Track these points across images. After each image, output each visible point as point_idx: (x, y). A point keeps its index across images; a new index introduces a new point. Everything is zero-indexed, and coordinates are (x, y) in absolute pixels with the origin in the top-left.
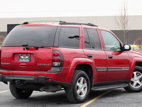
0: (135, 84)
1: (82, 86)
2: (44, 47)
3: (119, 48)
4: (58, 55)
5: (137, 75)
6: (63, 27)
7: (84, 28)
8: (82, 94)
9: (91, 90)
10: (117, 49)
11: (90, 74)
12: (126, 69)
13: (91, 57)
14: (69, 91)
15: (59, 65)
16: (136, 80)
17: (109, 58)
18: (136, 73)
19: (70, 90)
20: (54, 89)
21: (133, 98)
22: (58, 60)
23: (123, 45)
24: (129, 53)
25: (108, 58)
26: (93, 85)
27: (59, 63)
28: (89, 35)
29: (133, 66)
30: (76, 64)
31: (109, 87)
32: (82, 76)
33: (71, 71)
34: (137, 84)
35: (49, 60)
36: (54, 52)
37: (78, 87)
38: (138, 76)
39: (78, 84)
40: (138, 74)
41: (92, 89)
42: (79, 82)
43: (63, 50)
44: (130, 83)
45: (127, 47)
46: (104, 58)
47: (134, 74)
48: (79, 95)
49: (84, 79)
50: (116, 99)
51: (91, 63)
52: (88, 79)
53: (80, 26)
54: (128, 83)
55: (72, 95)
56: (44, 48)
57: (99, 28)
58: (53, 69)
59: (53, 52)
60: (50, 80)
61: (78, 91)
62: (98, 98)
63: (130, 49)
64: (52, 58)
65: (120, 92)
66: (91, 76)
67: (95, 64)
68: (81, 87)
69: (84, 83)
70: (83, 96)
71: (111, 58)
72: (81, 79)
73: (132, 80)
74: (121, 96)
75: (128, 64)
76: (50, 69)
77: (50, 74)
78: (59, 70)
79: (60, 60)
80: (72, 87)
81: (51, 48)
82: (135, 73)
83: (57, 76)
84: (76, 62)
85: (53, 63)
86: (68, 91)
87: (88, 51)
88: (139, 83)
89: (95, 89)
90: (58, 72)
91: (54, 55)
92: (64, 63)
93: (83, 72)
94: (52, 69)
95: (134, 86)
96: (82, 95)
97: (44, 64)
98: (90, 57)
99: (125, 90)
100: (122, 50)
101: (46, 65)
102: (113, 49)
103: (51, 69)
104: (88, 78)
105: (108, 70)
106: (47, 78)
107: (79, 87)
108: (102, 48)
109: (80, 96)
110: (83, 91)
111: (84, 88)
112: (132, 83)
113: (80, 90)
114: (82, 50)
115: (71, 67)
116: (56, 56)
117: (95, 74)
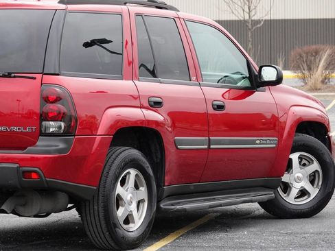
0: (294, 192)
1: (131, 195)
2: (13, 75)
3: (244, 78)
4: (58, 99)
5: (300, 162)
6: (72, 12)
7: (137, 15)
8: (134, 222)
9: (158, 208)
10: (240, 80)
11: (157, 158)
12: (266, 142)
13: (158, 104)
14: (92, 211)
15: (62, 132)
16: (298, 180)
17: (214, 109)
18: (299, 158)
19: (96, 207)
20: (47, 205)
21: (290, 234)
22: (60, 113)
23: (258, 69)
24: (275, 94)
25: (211, 111)
27: (63, 124)
28: (152, 38)
29: (289, 134)
30: (111, 127)
31: (214, 199)
32: (134, 163)
33: (96, 149)
34: (301, 191)
35: (29, 115)
36: (47, 90)
37: (119, 198)
38: (304, 165)
39: (119, 189)
40: (304, 161)
41: (162, 206)
42: (123, 184)
43: (74, 84)
44: (279, 189)
45: (269, 74)
46: (200, 109)
47: (291, 160)
48: (122, 223)
49: (137, 175)
50: (239, 238)
51: (157, 123)
52: (152, 174)
53: (124, 7)
54: (274, 188)
55: (103, 222)
56: (15, 77)
57: (181, 14)
58: (42, 143)
59: (41, 91)
60: (34, 176)
61: (121, 213)
62: (182, 236)
63: (279, 80)
64: (41, 108)
65: (248, 218)
66: (159, 166)
67: (174, 125)
68: (129, 198)
69: (137, 187)
70: (135, 228)
71: (220, 107)
72: (129, 173)
73: (286, 178)
74: (252, 229)
75: (274, 128)
76: (33, 144)
77: (32, 159)
78: (61, 146)
79: (64, 113)
80: (101, 198)
81: (35, 78)
82: (295, 157)
83: (56, 164)
84: (112, 123)
85: (44, 123)
86: (88, 212)
87: (147, 87)
88: (308, 187)
89: (172, 205)
90: (60, 151)
91: (47, 100)
92: (77, 126)
93: (134, 153)
94: (39, 143)
95: (291, 199)
96: (131, 225)
97: (14, 129)
98: (156, 105)
99: (262, 211)
100: (256, 82)
101: (22, 129)
102: (224, 80)
103: (36, 143)
104: (150, 171)
105: (212, 146)
106: (24, 172)
107: (122, 199)
108: (194, 78)
109: (125, 227)
110: (135, 213)
111: (139, 203)
112: (287, 188)
113: (126, 210)
114: (130, 83)
115: (98, 138)
116: (52, 102)
117: (171, 159)
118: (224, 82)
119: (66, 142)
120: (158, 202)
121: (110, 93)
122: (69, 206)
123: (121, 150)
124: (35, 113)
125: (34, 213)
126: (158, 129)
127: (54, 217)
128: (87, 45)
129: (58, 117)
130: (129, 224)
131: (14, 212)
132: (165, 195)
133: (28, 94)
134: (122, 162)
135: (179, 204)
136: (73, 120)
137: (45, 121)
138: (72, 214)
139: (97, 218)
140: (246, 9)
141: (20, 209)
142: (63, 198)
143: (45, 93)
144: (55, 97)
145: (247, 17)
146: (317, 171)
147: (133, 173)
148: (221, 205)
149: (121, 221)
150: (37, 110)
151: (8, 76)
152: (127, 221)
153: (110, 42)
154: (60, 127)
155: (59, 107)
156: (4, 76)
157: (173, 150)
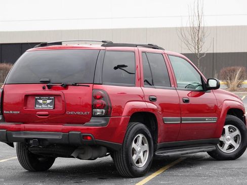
0: (226, 146)
1: (140, 148)
3: (199, 85)
4: (101, 97)
5: (229, 130)
6: (108, 51)
7: (143, 52)
8: (142, 163)
9: (154, 155)
10: (197, 86)
11: (154, 128)
12: (211, 120)
13: (154, 100)
14: (119, 157)
15: (104, 114)
16: (228, 140)
17: (184, 102)
18: (229, 128)
19: (121, 155)
20: (96, 153)
21: (224, 169)
22: (102, 105)
23: (206, 80)
24: (217, 94)
25: (182, 103)
27: (104, 111)
28: (150, 64)
29: (224, 115)
30: (129, 112)
31: (184, 150)
32: (141, 131)
33: (122, 124)
34: (229, 145)
35: (86, 105)
36: (96, 93)
37: (134, 150)
38: (231, 132)
39: (134, 145)
40: (231, 130)
41: (156, 154)
42: (135, 142)
43: (110, 89)
44: (218, 145)
45: (212, 83)
46: (176, 102)
47: (224, 129)
48: (135, 163)
49: (143, 137)
50: (197, 171)
51: (153, 110)
52: (151, 137)
53: (136, 48)
54: (215, 144)
55: (125, 163)
56: (78, 85)
57: (166, 52)
58: (93, 120)
59: (93, 93)
60: (89, 138)
61: (134, 157)
62: (167, 170)
63: (218, 86)
64: (93, 101)
65: (202, 160)
66: (154, 132)
67: (162, 111)
68: (139, 150)
69: (143, 144)
70: (142, 165)
71: (187, 101)
72: (139, 136)
73: (221, 139)
74: (204, 166)
75: (215, 112)
76: (88, 121)
77: (88, 129)
78: (103, 122)
79: (105, 105)
80: (124, 150)
81: (89, 86)
82: (226, 127)
84: (130, 110)
85: (94, 110)
87: (148, 90)
88: (234, 143)
90: (102, 125)
91: (95, 97)
92: (112, 111)
93: (141, 126)
94: (91, 121)
95: (224, 150)
96: (140, 164)
97: (79, 113)
98: (153, 100)
99: (209, 156)
100: (205, 88)
101: (82, 113)
102: (188, 86)
104: (150, 135)
105: (183, 122)
106: (83, 136)
108: (173, 86)
109: (137, 165)
110: (142, 158)
111: (144, 152)
112: (222, 144)
113: (137, 156)
114: (140, 88)
115: (123, 118)
116: (99, 99)
117: (161, 128)
118: (188, 88)
119: (106, 120)
120: (154, 152)
121: (128, 93)
122: (107, 154)
123: (135, 124)
124: (89, 104)
125: (89, 158)
126: (154, 113)
127: (98, 160)
128: (116, 68)
129: (102, 107)
130: (138, 163)
131: (78, 157)
132: (158, 148)
133: (85, 95)
134: (135, 131)
135: (165, 153)
136: (110, 109)
137: (94, 108)
138: (109, 158)
139: (122, 160)
140: (197, 48)
141: (81, 156)
142: (104, 149)
143: (95, 94)
144: (100, 96)
145: (197, 52)
146: (238, 135)
147: (141, 136)
148: (187, 153)
149: (135, 162)
150: (90, 102)
151: (75, 85)
152: (138, 162)
153: (127, 66)
154: (102, 112)
155: (102, 101)
156: (73, 85)
157: (162, 124)
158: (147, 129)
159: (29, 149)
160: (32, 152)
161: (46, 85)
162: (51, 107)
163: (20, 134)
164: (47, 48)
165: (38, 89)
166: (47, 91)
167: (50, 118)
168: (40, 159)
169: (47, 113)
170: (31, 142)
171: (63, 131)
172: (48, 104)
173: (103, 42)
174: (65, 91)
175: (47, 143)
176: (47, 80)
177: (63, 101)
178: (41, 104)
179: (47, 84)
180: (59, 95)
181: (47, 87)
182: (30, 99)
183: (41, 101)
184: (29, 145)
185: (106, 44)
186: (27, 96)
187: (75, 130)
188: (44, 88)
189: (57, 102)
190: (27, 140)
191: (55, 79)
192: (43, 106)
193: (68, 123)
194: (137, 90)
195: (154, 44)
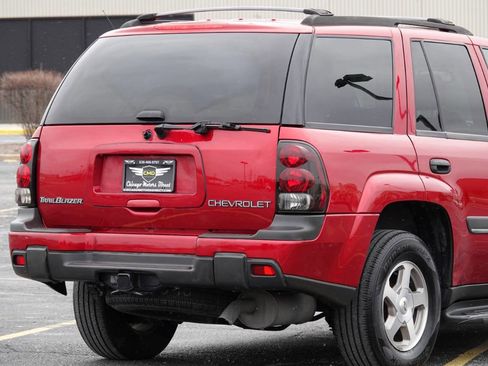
1: (404, 299)
2: (237, 127)
4: (302, 162)
6: (322, 36)
7: (414, 40)
8: (408, 338)
9: (443, 318)
11: (442, 245)
13: (444, 169)
14: (349, 322)
15: (307, 208)
19: (355, 317)
20: (285, 313)
22: (304, 181)
26: (454, 298)
27: (308, 197)
28: (434, 73)
30: (377, 202)
32: (408, 254)
33: (356, 233)
35: (261, 183)
36: (287, 149)
37: (388, 304)
39: (388, 291)
41: (448, 315)
42: (393, 283)
43: (325, 139)
48: (391, 339)
49: (413, 271)
51: (441, 195)
52: (434, 269)
53: (395, 30)
55: (365, 338)
56: (240, 129)
57: (476, 39)
58: (279, 223)
59: (278, 150)
60: (267, 270)
61: (390, 325)
62: (476, 358)
64: (278, 173)
66: (444, 258)
67: (466, 198)
68: (401, 303)
69: (413, 287)
70: (410, 346)
72: (402, 268)
76: (266, 225)
77: (265, 247)
78: (306, 228)
79: (310, 182)
80: (362, 303)
81: (269, 132)
83: (298, 255)
84: (378, 195)
85: (281, 195)
86: (343, 324)
87: (429, 144)
89: (463, 314)
90: (305, 236)
91: (286, 162)
92: (330, 200)
93: (409, 238)
94: (273, 224)
96: (405, 342)
97: (241, 203)
98: (440, 170)
101: (250, 204)
103: (270, 223)
104: (432, 265)
106: (254, 265)
107: (392, 305)
109: (396, 344)
110: (410, 325)
111: (416, 310)
113: (398, 320)
114: (404, 138)
115: (359, 217)
116: (293, 166)
117: (462, 247)
119: (313, 222)
120: (444, 309)
121: (372, 152)
122: (317, 313)
123: (392, 234)
124: (267, 181)
125: (267, 325)
126: (444, 204)
127: (293, 330)
128: (340, 83)
129: (302, 187)
130: (401, 340)
131: (239, 323)
132: (452, 301)
133: (259, 154)
134: (392, 251)
135: (472, 312)
136: (324, 192)
137: (282, 192)
138: (321, 326)
141: (247, 319)
142: (308, 303)
143: (284, 153)
144: (298, 158)
147: (408, 267)
149: (391, 337)
150: (272, 176)
151: (231, 128)
152: (399, 337)
153: (369, 79)
154: (305, 201)
155: (303, 172)
156: (225, 128)
157: (464, 235)
158: (424, 249)
159: (107, 300)
160: (116, 307)
161: (152, 127)
162: (168, 187)
163: (83, 259)
164: (158, 29)
165: (132, 139)
166: (157, 145)
167: (163, 218)
168: (135, 327)
169: (154, 203)
170: (113, 280)
171: (197, 251)
172: (159, 178)
173: (306, 12)
174: (204, 145)
175: (155, 283)
176: (157, 113)
177: (199, 171)
178: (139, 179)
179: (156, 125)
180: (188, 156)
181: (155, 135)
182: (109, 164)
183: (139, 172)
184: (108, 288)
185: (315, 18)
186: (102, 158)
187: (231, 249)
188: (147, 136)
189: (182, 174)
190: (103, 275)
191: (177, 111)
192: (145, 184)
193: (211, 231)
194: (396, 142)
195: (444, 17)
